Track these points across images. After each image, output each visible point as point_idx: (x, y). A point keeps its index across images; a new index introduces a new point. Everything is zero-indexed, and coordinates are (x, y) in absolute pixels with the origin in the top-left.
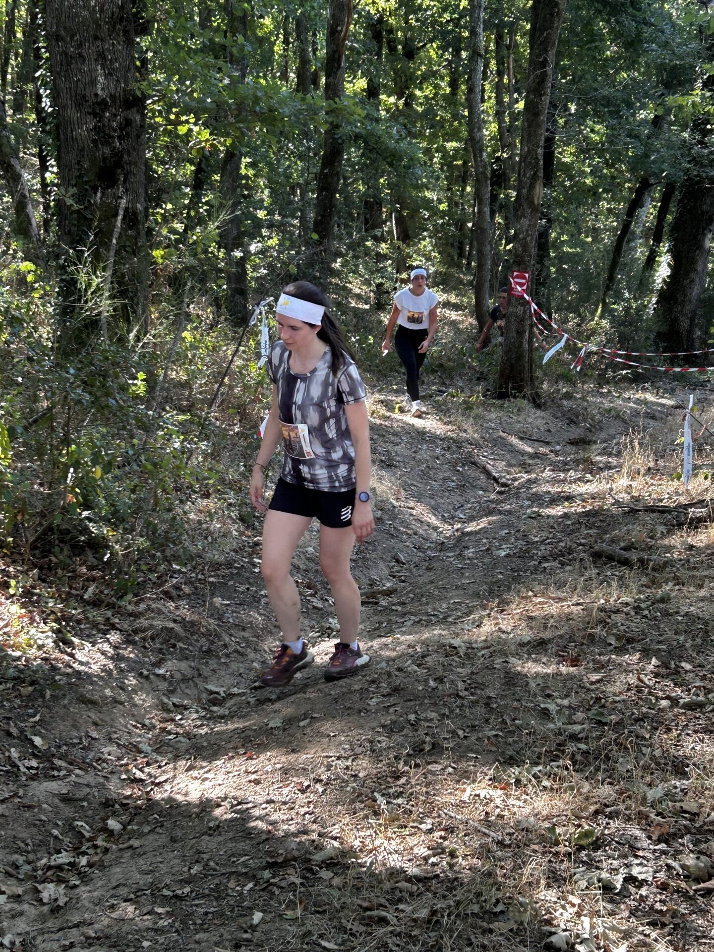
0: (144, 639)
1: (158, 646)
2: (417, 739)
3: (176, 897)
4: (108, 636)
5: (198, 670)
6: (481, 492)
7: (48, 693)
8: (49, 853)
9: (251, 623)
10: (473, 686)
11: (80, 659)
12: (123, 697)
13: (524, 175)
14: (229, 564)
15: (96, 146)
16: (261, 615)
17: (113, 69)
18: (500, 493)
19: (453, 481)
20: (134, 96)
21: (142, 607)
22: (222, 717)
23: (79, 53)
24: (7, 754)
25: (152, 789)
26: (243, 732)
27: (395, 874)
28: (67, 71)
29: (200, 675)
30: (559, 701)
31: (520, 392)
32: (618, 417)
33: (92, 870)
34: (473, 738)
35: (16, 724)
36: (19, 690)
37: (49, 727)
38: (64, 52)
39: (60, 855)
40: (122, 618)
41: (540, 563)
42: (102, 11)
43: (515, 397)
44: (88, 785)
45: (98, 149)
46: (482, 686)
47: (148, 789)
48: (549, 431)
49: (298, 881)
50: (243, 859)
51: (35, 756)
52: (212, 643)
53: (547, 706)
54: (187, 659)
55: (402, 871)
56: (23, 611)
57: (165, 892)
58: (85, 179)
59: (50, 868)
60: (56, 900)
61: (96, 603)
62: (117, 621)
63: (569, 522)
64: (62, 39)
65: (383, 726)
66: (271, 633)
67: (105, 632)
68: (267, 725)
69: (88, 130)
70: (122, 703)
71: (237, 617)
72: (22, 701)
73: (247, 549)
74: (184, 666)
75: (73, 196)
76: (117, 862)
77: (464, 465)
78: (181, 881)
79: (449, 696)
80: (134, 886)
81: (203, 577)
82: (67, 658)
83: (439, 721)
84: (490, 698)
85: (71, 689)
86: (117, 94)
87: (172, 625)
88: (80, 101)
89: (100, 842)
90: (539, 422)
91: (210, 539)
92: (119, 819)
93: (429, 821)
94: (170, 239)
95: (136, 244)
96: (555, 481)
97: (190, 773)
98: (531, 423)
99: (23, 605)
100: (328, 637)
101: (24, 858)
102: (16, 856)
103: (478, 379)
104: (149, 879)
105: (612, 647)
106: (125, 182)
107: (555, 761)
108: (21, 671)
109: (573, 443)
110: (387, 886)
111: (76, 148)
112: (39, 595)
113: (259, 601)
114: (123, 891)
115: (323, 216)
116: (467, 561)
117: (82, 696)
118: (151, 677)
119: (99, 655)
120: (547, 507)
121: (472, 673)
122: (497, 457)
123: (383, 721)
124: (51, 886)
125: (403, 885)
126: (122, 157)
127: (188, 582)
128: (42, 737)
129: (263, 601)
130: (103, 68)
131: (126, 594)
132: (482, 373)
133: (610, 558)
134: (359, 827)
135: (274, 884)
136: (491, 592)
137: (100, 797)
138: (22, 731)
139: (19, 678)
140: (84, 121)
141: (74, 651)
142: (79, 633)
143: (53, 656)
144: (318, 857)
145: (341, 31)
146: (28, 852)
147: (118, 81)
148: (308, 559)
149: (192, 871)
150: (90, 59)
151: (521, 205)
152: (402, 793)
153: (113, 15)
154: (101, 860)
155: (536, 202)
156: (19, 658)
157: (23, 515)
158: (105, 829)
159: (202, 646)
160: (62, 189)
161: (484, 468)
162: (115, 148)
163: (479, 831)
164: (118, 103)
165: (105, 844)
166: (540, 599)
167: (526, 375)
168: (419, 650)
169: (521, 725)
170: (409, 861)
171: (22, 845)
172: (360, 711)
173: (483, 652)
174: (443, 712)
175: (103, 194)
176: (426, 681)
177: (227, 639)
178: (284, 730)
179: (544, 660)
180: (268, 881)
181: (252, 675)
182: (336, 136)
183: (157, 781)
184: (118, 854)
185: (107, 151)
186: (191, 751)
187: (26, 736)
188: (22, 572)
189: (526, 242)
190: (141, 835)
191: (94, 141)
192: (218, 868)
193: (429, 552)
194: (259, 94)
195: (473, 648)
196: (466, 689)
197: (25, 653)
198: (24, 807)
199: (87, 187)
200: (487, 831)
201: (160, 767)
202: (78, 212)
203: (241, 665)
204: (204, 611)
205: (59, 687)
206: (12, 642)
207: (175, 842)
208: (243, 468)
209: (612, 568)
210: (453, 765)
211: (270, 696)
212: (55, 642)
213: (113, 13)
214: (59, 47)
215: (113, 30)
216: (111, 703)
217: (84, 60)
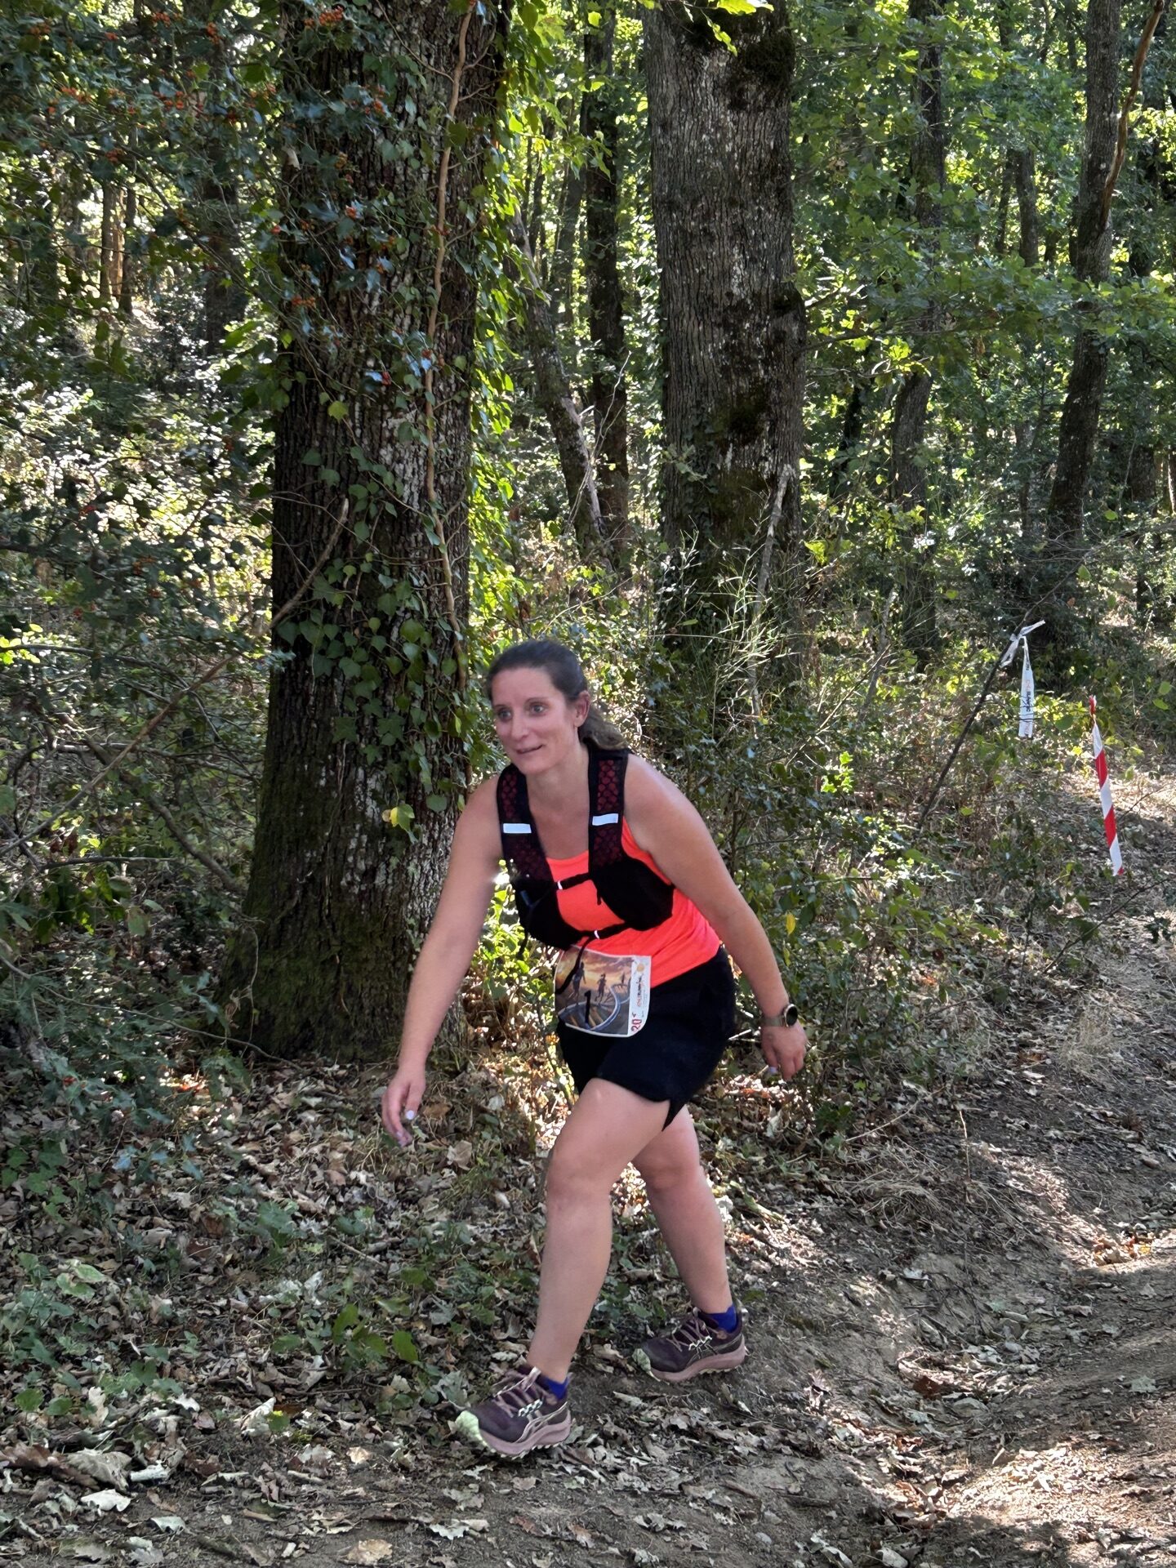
0: (875, 1213)
1: (899, 1226)
4: (815, 1205)
5: (971, 1273)
9: (1043, 1189)
11: (776, 1245)
12: (858, 1318)
14: (986, 1082)
15: (728, 377)
16: (1058, 1174)
17: (759, 252)
20: (789, 293)
21: (864, 1156)
23: (704, 230)
25: (939, 1494)
26: (1085, 1396)
28: (684, 257)
29: (975, 1282)
38: (679, 227)
40: (833, 1174)
42: (743, 158)
45: (730, 382)
47: (934, 1492)
52: (988, 1224)
54: (951, 1252)
58: (708, 430)
61: (786, 1145)
62: (826, 1178)
64: (678, 208)
66: (1078, 1209)
67: (809, 1198)
68: (1128, 1387)
69: (716, 352)
70: (858, 1329)
71: (1020, 1179)
73: (1009, 1053)
74: (946, 1264)
75: (688, 459)
81: (946, 1102)
82: (757, 1243)
85: (773, 1300)
86: (764, 292)
87: (919, 1190)
88: (704, 307)
91: (944, 1032)
92: (898, 1546)
97: (1005, 1469)
106: (772, 432)
111: (694, 382)
113: (1048, 1150)
115: (1067, 475)
117: (794, 1313)
118: (900, 1283)
119: (804, 1240)
126: (769, 393)
129: (1056, 1149)
130: (742, 251)
131: (833, 1130)
137: (856, 1503)
140: (709, 337)
141: (765, 1231)
142: (767, 1198)
143: (735, 1239)
145: (1107, 171)
147: (765, 271)
148: (1115, 1073)
150: (721, 238)
153: (760, 165)
158: (876, 1564)
159: (972, 1230)
160: (672, 447)
162: (757, 379)
164: (764, 307)
175: (736, 454)
178: (1164, 1398)
182: (1095, 344)
183: (944, 1478)
185: (744, 384)
186: (996, 1426)
191: (725, 370)
194: (1006, 281)
199: (711, 443)
201: (944, 1451)
202: (696, 484)
203: (1040, 1266)
204: (963, 1165)
205: (755, 1296)
208: (979, 909)
211: (1106, 1328)
212: (731, 1213)
213: (760, 162)
214: (672, 221)
215: (759, 189)
216: (839, 1328)
217: (712, 240)
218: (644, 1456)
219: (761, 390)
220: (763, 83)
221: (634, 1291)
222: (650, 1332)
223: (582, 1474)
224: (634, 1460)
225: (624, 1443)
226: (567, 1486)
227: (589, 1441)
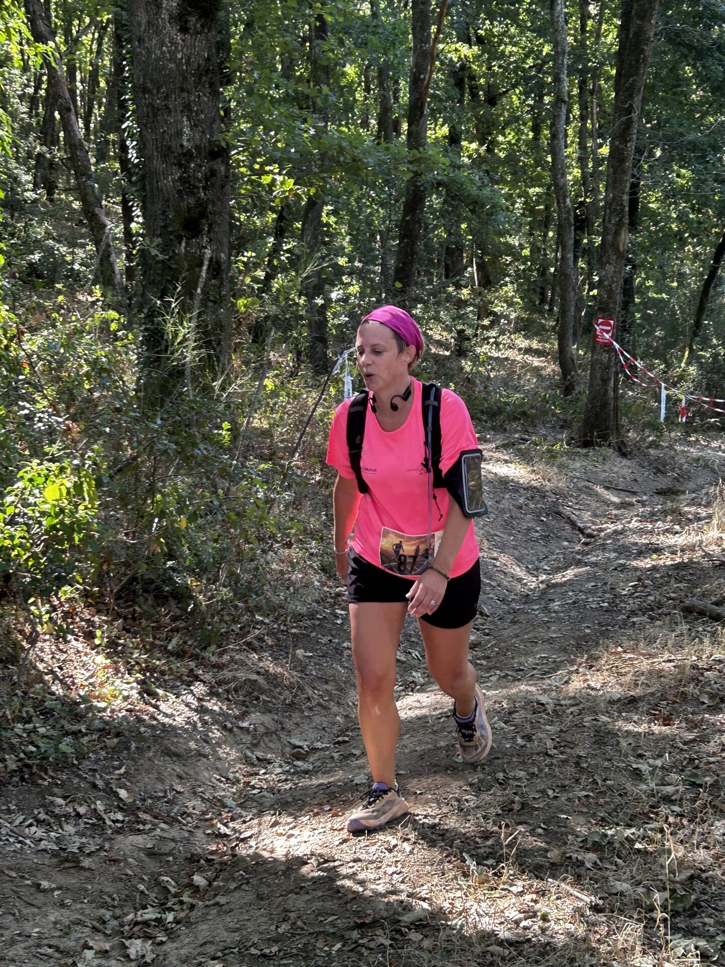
0: (228, 691)
1: (241, 698)
2: (505, 798)
3: (264, 956)
4: (192, 688)
5: (281, 723)
6: (566, 543)
7: (133, 745)
8: (135, 908)
9: (334, 675)
10: (562, 744)
11: (164, 711)
12: (207, 750)
13: (610, 222)
14: (312, 616)
15: (181, 196)
16: (344, 667)
17: (199, 120)
18: (586, 544)
19: (537, 532)
20: (219, 146)
21: (226, 658)
22: (306, 772)
23: (166, 105)
24: (93, 806)
25: (237, 845)
26: (328, 788)
27: (487, 937)
28: (153, 122)
29: (283, 729)
30: (651, 761)
31: (606, 441)
32: (706, 466)
33: (179, 926)
34: (563, 799)
35: (101, 776)
36: (104, 742)
37: (134, 780)
38: (150, 103)
39: (146, 911)
40: (206, 669)
41: (628, 617)
42: (188, 63)
43: (600, 446)
44: (173, 840)
45: (183, 200)
46: (572, 745)
47: (233, 845)
48: (635, 480)
49: (387, 942)
50: (331, 919)
51: (121, 809)
52: (295, 696)
53: (639, 766)
54: (270, 712)
55: (493, 934)
56: (108, 661)
57: (253, 951)
58: (170, 229)
59: (136, 923)
60: (143, 956)
61: (180, 654)
62: (201, 672)
63: (658, 575)
64: (149, 92)
65: (471, 785)
67: (189, 684)
68: (352, 781)
69: (174, 181)
70: (206, 756)
71: (319, 669)
72: (107, 753)
73: (329, 600)
74: (267, 719)
75: (157, 246)
76: (204, 919)
77: (548, 515)
78: (269, 939)
79: (538, 754)
80: (222, 944)
81: (285, 628)
82: (152, 709)
83: (528, 780)
84: (579, 757)
85: (155, 741)
86: (203, 146)
88: (166, 152)
89: (185, 898)
90: (626, 471)
91: (291, 589)
92: (205, 875)
93: (520, 883)
94: (253, 288)
95: (220, 293)
96: (641, 532)
97: (275, 829)
98: (616, 473)
99: (108, 656)
100: (412, 691)
101: (111, 913)
102: (103, 911)
103: (562, 427)
104: (237, 937)
105: (705, 706)
106: (209, 232)
107: (648, 823)
108: (106, 723)
109: (660, 493)
110: (478, 950)
111: (161, 198)
112: (124, 646)
113: (341, 654)
114: (210, 949)
115: (404, 263)
116: (553, 615)
117: (166, 748)
118: (235, 730)
119: (183, 707)
120: (635, 559)
121: (561, 731)
122: (582, 507)
123: (470, 780)
124: (138, 942)
125: (495, 948)
126: (207, 207)
127: (271, 633)
128: (127, 790)
129: (346, 653)
130: (189, 120)
131: (209, 645)
132: (565, 421)
133: (702, 613)
134: (448, 888)
135: (363, 946)
136: (578, 646)
137: (186, 852)
138: (107, 783)
139: (104, 729)
140: (169, 172)
141: (158, 703)
142: (163, 684)
143: (137, 708)
144: (407, 918)
145: (424, 79)
146: (114, 907)
147: (203, 132)
149: (279, 930)
150: (175, 111)
151: (605, 251)
152: (490, 853)
153: (199, 67)
154: (187, 917)
155: (621, 249)
156: (104, 710)
157: (109, 565)
158: (191, 885)
159: (285, 699)
160: (147, 240)
161: (569, 518)
162: (199, 198)
163: (571, 895)
164: (203, 154)
165: (191, 900)
166: (629, 656)
167: (612, 423)
168: (505, 706)
169: (613, 786)
170: (502, 923)
171: (109, 900)
172: (447, 769)
173: (572, 709)
174: (531, 770)
175: (187, 244)
176: (514, 738)
177: (310, 692)
179: (636, 718)
180: (356, 942)
181: (335, 729)
182: (418, 184)
183: (242, 836)
184: (204, 911)
185: (192, 201)
186: (276, 807)
187: (111, 788)
188: (106, 622)
189: (611, 289)
190: (228, 892)
191: (179, 192)
192: (305, 928)
193: (513, 605)
194: (344, 144)
195: (561, 705)
196: (555, 748)
197: (110, 704)
198: (110, 861)
199: (172, 237)
200: (579, 895)
201: (244, 822)
202: (163, 262)
203: (324, 719)
204: (287, 663)
205: (144, 739)
206: (97, 693)
207: (262, 899)
208: (324, 517)
209: (704, 623)
210: (542, 825)
211: (354, 751)
212: (139, 693)
213: (199, 65)
214: (145, 99)
215: (198, 82)
216: (195, 755)
217: (170, 112)
218: (60, 831)
219: (202, 206)
220: (200, 17)
221: (68, 739)
222: (76, 762)
223: (20, 842)
224: (52, 834)
225: (49, 824)
226: (8, 849)
227: (27, 823)
